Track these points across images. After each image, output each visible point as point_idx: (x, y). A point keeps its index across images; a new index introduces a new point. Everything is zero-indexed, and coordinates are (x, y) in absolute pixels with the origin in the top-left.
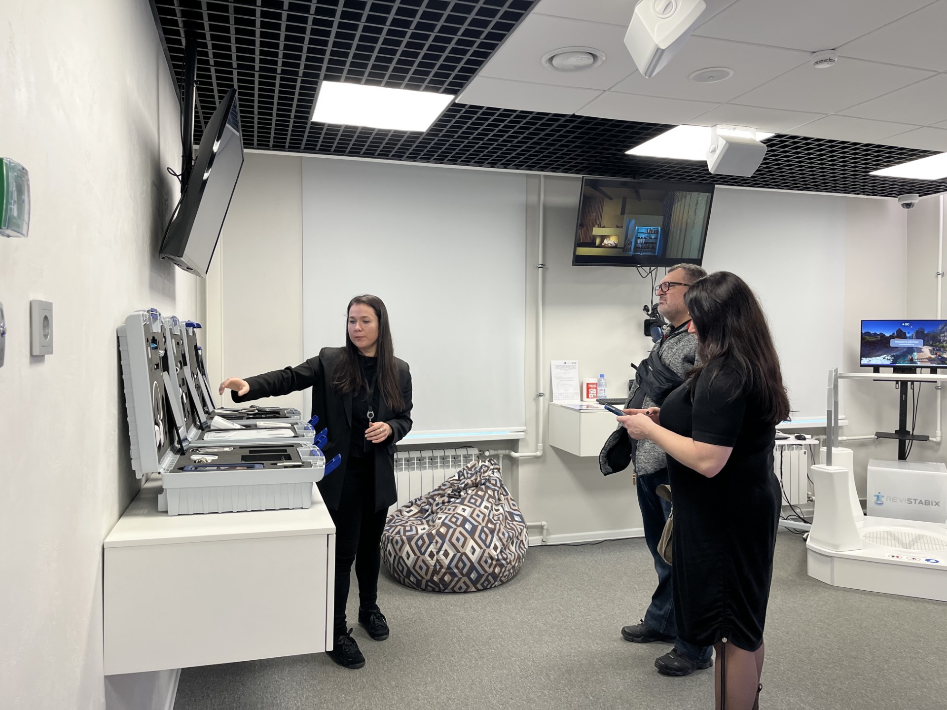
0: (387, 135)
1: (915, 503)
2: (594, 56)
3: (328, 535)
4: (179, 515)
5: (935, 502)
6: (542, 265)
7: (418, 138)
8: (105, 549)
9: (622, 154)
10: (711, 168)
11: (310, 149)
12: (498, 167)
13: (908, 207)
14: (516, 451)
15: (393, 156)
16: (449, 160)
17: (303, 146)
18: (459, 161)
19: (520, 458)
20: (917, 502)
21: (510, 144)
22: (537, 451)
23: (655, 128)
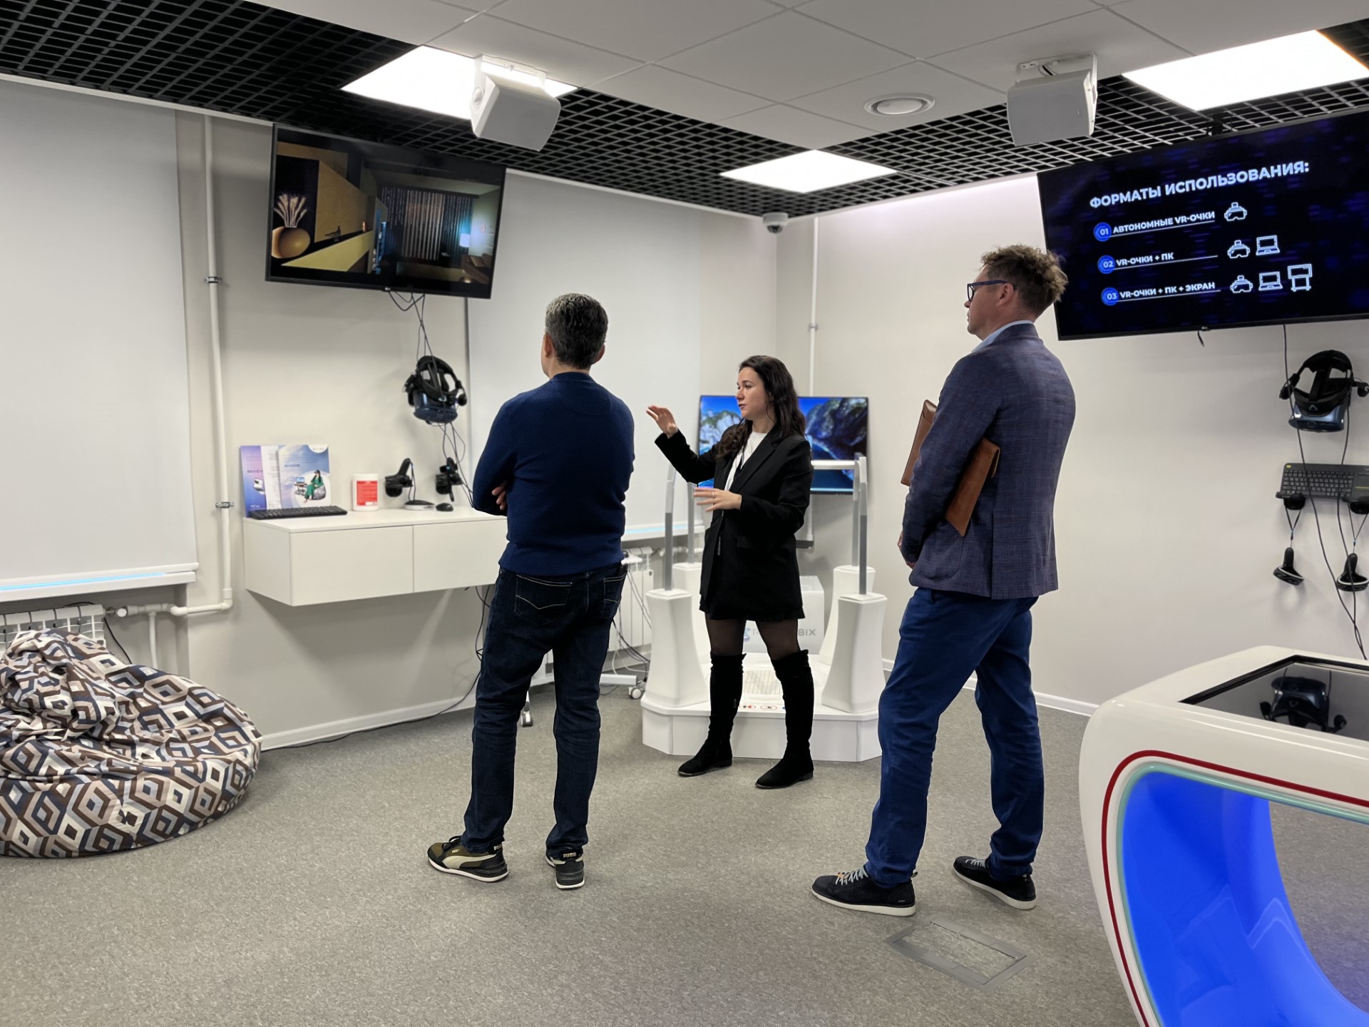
6: (215, 278)
9: (338, 91)
10: (477, 130)
12: (109, 90)
13: (775, 230)
14: (181, 603)
19: (189, 615)
21: (113, 42)
22: (222, 600)
23: (385, 45)
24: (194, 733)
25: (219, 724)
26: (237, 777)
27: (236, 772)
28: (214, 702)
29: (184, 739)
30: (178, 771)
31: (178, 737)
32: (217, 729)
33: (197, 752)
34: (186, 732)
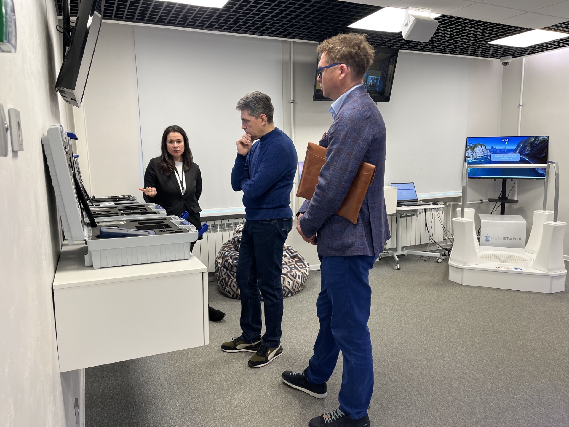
0: (195, 10)
1: (508, 239)
3: (203, 273)
5: (519, 238)
6: (293, 101)
7: (216, 13)
8: (54, 290)
9: (345, 27)
10: (404, 36)
11: (140, 19)
12: (265, 36)
13: (506, 64)
15: (197, 26)
16: (234, 30)
17: (136, 17)
18: (240, 30)
20: (509, 239)
21: (276, 19)
23: (370, 8)
24: (289, 262)
25: (296, 260)
26: (305, 278)
27: (304, 277)
28: (295, 252)
29: (286, 264)
30: (288, 274)
31: (285, 263)
32: (296, 261)
33: (291, 269)
34: (287, 262)
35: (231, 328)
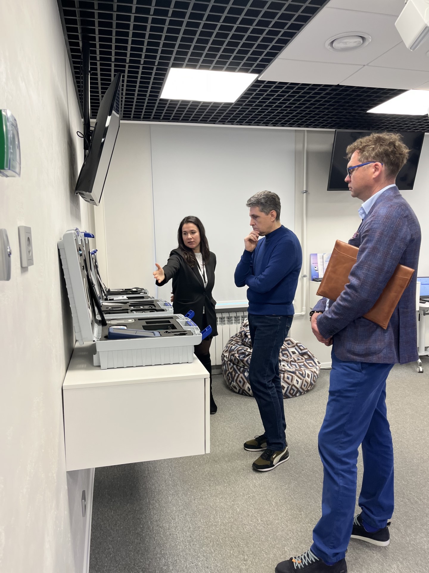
0: (208, 106)
2: (363, 38)
3: (205, 379)
4: (108, 369)
6: (306, 191)
7: (228, 107)
8: (64, 391)
9: (364, 113)
11: (157, 118)
12: (278, 126)
15: (210, 121)
16: (246, 122)
17: (152, 117)
18: (253, 123)
21: (289, 109)
22: (302, 311)
23: (393, 92)
24: (299, 359)
25: (306, 357)
26: (315, 378)
27: (314, 376)
28: (304, 349)
30: (297, 372)
31: (294, 360)
32: (306, 359)
33: (300, 367)
34: (296, 359)
35: (236, 425)
